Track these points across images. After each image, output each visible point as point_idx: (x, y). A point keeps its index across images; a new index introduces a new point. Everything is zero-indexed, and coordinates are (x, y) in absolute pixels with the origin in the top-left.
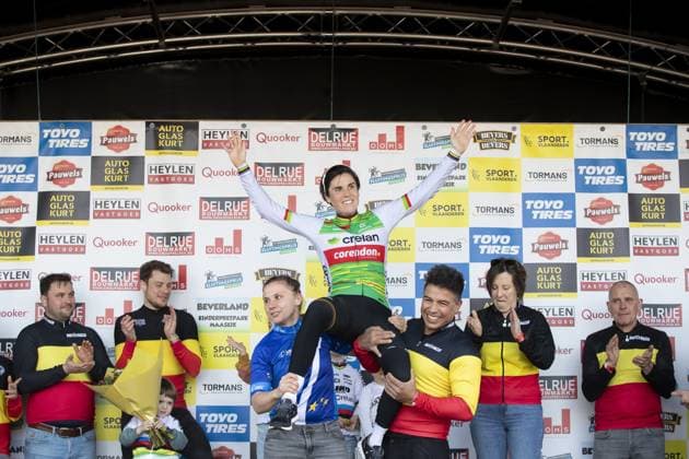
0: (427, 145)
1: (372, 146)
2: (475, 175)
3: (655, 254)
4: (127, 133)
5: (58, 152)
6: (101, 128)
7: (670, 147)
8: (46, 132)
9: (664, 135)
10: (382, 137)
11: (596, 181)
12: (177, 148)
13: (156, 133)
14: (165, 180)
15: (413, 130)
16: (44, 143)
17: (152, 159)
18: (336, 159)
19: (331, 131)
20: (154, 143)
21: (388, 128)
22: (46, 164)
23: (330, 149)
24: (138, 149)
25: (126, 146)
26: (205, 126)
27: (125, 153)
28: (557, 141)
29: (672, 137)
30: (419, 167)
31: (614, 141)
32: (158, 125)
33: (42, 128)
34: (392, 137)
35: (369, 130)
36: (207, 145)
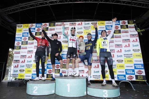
0: (85, 24)
1: (78, 25)
2: (92, 28)
3: (118, 38)
4: (47, 24)
5: (38, 27)
6: (43, 24)
7: (119, 23)
8: (37, 25)
9: (118, 22)
10: (79, 24)
11: (108, 28)
12: (53, 26)
13: (50, 24)
14: (51, 30)
15: (83, 23)
16: (36, 26)
17: (50, 28)
18: (73, 27)
19: (72, 23)
20: (50, 26)
21: (80, 23)
22: (36, 29)
23: (72, 25)
24: (48, 26)
25: (46, 26)
26: (56, 23)
27: (46, 27)
28: (103, 23)
29: (119, 22)
30: (84, 27)
31: (111, 23)
32: (50, 23)
33: (36, 24)
34: (80, 24)
35: (77, 23)
36: (56, 26)
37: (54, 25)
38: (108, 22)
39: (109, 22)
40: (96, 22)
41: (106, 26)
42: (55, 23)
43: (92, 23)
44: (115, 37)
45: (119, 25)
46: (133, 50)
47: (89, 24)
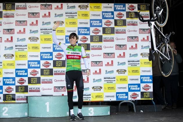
0: (68, 8)
1: (55, 8)
2: (79, 15)
7: (124, 9)
9: (123, 6)
10: (58, 6)
11: (107, 16)
12: (10, 9)
13: (5, 6)
14: (7, 17)
15: (65, 5)
17: (4, 12)
19: (46, 5)
20: (5, 8)
21: (59, 4)
23: (46, 9)
24: (1, 10)
26: (16, 4)
28: (98, 7)
29: (124, 6)
30: (66, 13)
31: (111, 7)
32: (6, 4)
34: (60, 6)
35: (54, 5)
36: (17, 9)
37: (13, 8)
38: (106, 5)
39: (108, 6)
40: (86, 4)
41: (103, 12)
42: (14, 4)
43: (79, 6)
44: (117, 33)
45: (124, 10)
46: (142, 54)
47: (74, 7)
